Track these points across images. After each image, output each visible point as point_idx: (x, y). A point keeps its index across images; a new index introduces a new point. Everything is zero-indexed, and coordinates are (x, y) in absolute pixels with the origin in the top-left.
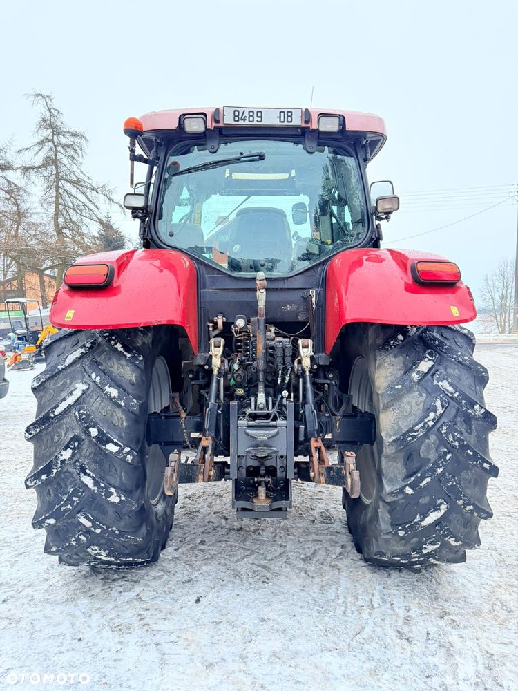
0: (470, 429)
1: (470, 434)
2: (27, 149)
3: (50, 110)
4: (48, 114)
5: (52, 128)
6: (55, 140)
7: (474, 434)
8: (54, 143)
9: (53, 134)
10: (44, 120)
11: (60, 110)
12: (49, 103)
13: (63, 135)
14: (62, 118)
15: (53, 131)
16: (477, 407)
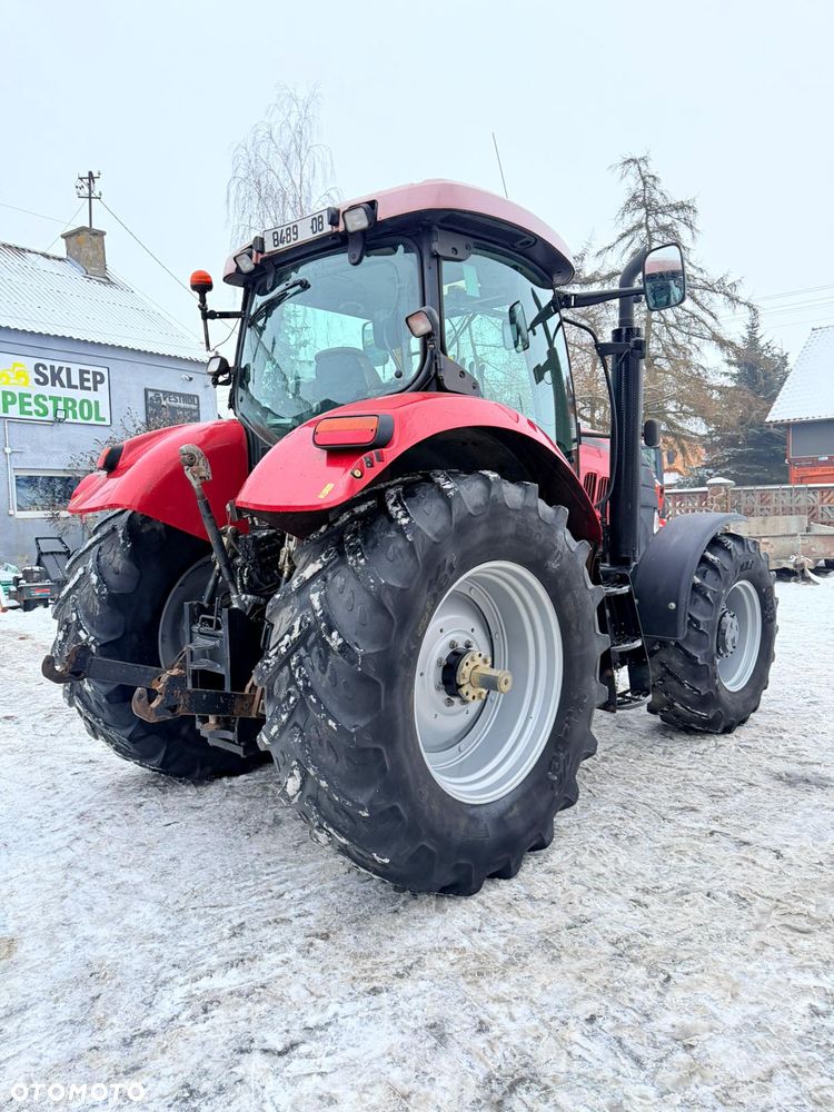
0: (325, 666)
1: (324, 672)
2: (609, 248)
3: (643, 178)
4: (641, 186)
5: (646, 206)
6: (651, 223)
7: (328, 674)
8: (648, 228)
9: (648, 215)
10: (635, 197)
11: (656, 175)
12: (644, 168)
13: (663, 213)
14: (661, 186)
15: (647, 211)
16: (335, 634)
